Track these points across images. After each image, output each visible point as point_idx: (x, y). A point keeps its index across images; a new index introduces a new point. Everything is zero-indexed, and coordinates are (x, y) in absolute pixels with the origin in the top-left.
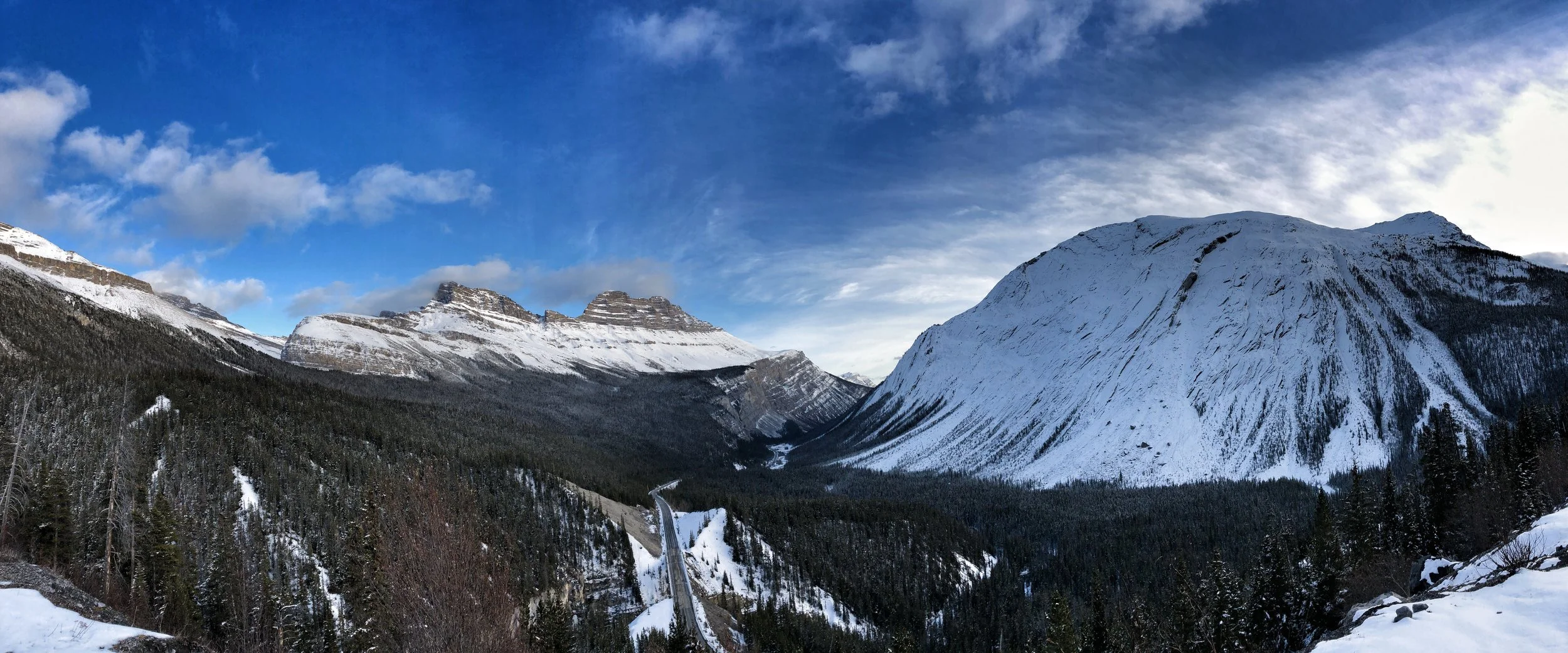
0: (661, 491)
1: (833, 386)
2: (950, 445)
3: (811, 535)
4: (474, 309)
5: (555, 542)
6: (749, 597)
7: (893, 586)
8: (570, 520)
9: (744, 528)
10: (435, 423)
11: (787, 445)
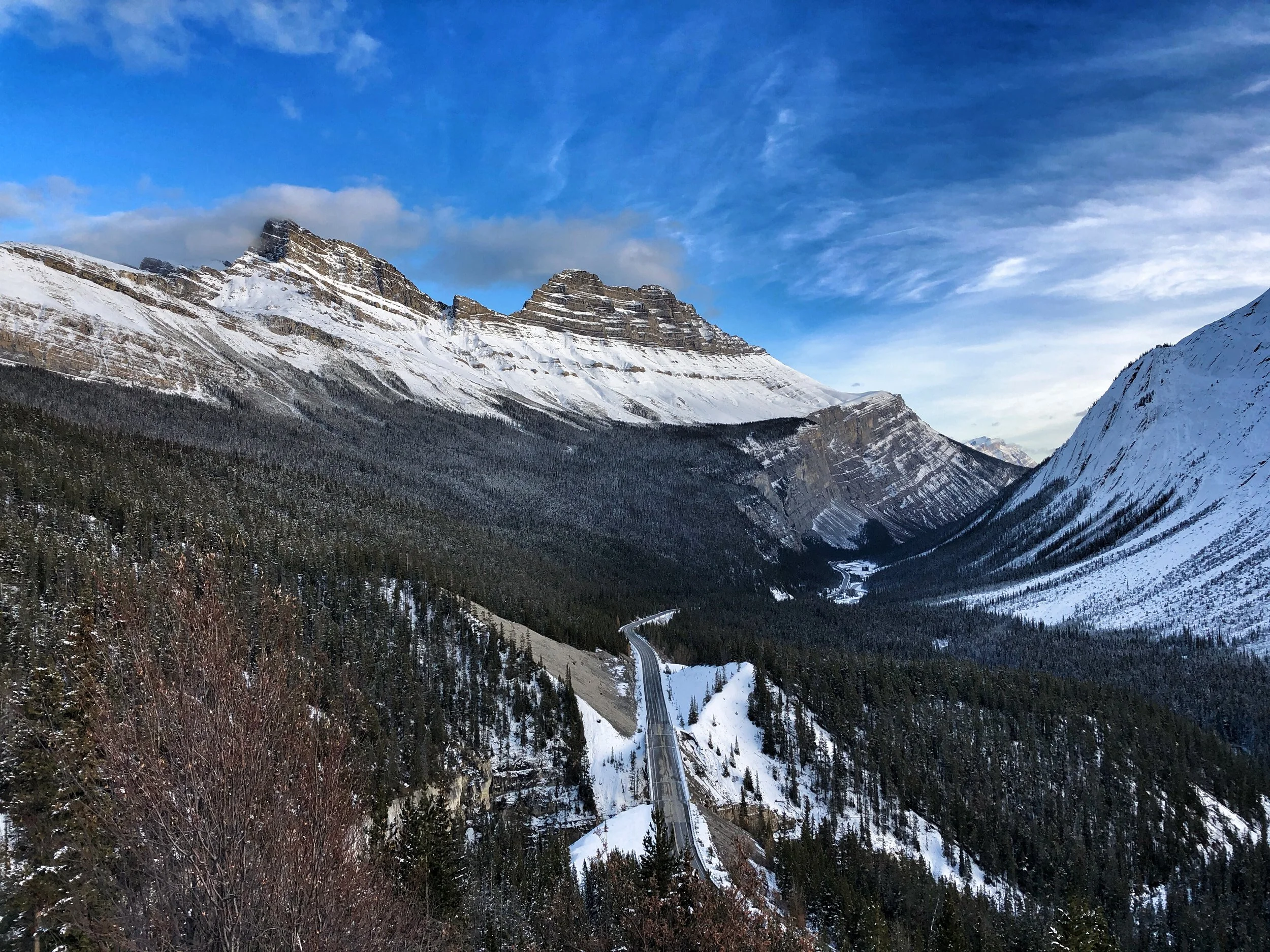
0: (642, 627)
1: (954, 460)
2: (1186, 585)
3: (904, 723)
4: (326, 279)
5: (443, 706)
6: (788, 814)
7: (1061, 829)
8: (474, 670)
9: (784, 699)
10: (236, 489)
11: (867, 564)
